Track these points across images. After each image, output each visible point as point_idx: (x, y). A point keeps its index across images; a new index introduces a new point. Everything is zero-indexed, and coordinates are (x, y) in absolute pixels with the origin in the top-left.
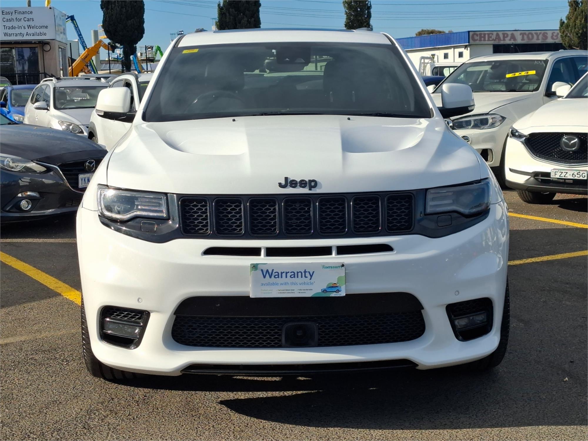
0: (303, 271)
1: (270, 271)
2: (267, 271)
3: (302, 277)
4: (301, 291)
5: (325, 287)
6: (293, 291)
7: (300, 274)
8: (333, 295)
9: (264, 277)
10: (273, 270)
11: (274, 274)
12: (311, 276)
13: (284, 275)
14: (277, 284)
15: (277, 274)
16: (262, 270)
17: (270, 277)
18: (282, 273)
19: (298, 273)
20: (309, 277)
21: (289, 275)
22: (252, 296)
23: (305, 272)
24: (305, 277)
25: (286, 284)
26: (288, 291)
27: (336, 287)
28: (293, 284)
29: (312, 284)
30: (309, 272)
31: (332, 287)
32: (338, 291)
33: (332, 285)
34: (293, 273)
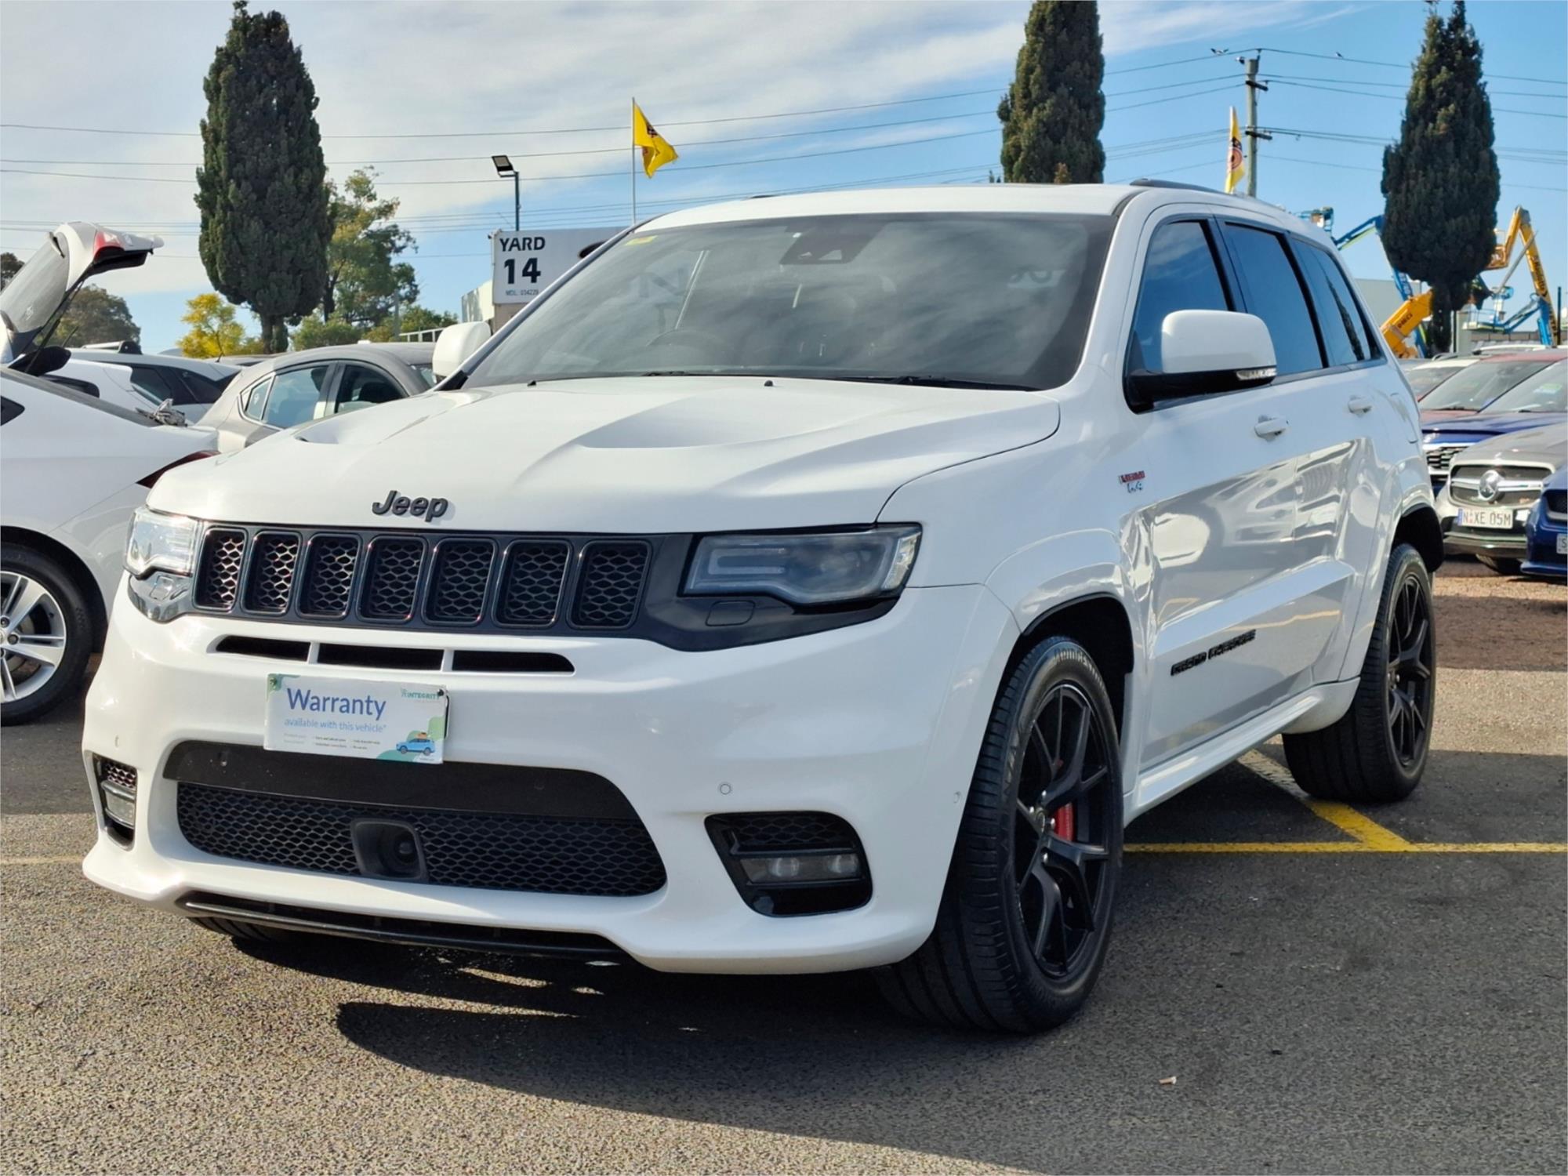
0: (364, 699)
1: (304, 694)
2: (299, 693)
3: (361, 713)
4: (357, 745)
5: (403, 739)
6: (342, 743)
7: (358, 705)
8: (419, 759)
9: (293, 705)
10: (309, 692)
11: (311, 701)
12: (380, 712)
13: (329, 704)
14: (315, 724)
15: (315, 701)
16: (289, 691)
17: (304, 707)
18: (325, 700)
19: (354, 701)
20: (376, 714)
21: (338, 704)
22: (267, 747)
23: (369, 701)
24: (369, 713)
25: (331, 724)
26: (333, 742)
27: (425, 741)
28: (343, 726)
29: (379, 729)
30: (376, 703)
31: (418, 741)
32: (428, 751)
33: (417, 737)
34: (345, 703)
